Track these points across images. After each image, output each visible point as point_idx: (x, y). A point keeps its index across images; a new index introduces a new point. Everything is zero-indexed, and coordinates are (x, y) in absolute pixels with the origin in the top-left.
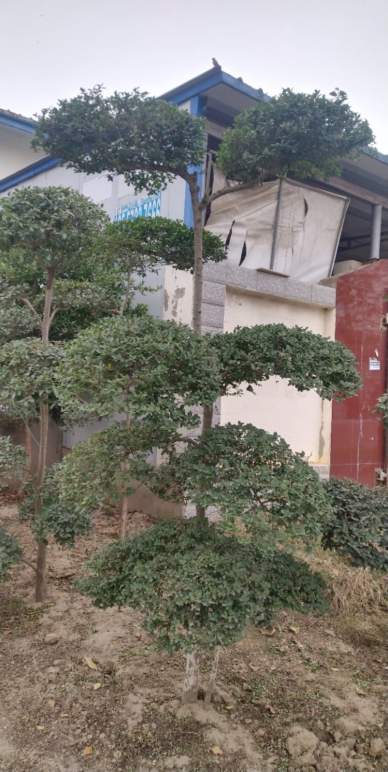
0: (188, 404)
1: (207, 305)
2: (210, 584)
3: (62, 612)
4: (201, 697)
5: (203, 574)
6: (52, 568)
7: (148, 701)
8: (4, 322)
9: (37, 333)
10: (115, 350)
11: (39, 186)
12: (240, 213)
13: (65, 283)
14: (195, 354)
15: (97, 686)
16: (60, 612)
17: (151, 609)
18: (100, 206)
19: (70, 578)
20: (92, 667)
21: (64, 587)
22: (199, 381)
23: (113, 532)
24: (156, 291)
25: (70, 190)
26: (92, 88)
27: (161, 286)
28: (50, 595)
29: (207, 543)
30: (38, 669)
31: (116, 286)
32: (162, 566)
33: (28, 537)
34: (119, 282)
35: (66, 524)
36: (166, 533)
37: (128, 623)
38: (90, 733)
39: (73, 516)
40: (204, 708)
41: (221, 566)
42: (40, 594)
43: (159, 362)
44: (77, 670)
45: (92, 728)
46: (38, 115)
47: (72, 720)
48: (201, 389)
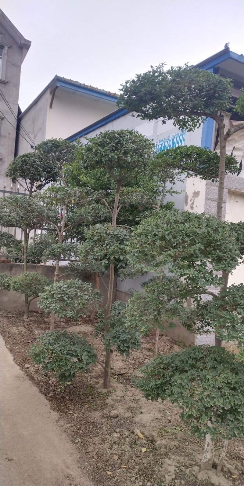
0: (216, 270)
1: (214, 202)
2: (229, 394)
3: (120, 397)
4: (214, 467)
5: (224, 387)
6: (112, 367)
7: (178, 465)
8: (89, 213)
9: (108, 220)
10: (167, 232)
11: (115, 130)
12: (239, 142)
13: (126, 189)
14: (222, 236)
15: (144, 450)
16: (119, 397)
17: (187, 407)
18: (151, 141)
19: (124, 375)
20: (141, 437)
21: (120, 380)
22: (225, 255)
23: (149, 347)
24: (180, 193)
25: (133, 131)
26: (158, 65)
27: (184, 190)
28: (112, 385)
29: (226, 365)
30: (106, 433)
31: (154, 190)
32: (194, 378)
33: (97, 345)
34: (157, 188)
35: (125, 341)
36: (196, 355)
37: (162, 410)
38: (141, 481)
39: (129, 336)
40: (217, 475)
41: (237, 383)
42: (106, 384)
43: (197, 241)
44: (131, 437)
45: (142, 478)
46: (123, 85)
47: (129, 470)
48: (225, 260)
